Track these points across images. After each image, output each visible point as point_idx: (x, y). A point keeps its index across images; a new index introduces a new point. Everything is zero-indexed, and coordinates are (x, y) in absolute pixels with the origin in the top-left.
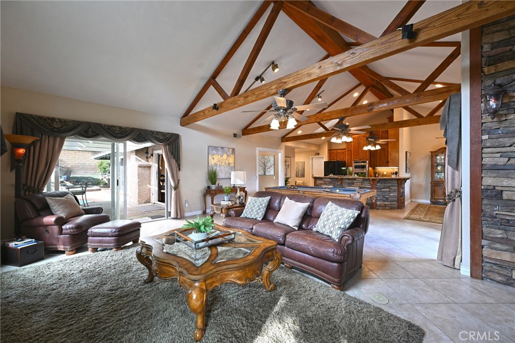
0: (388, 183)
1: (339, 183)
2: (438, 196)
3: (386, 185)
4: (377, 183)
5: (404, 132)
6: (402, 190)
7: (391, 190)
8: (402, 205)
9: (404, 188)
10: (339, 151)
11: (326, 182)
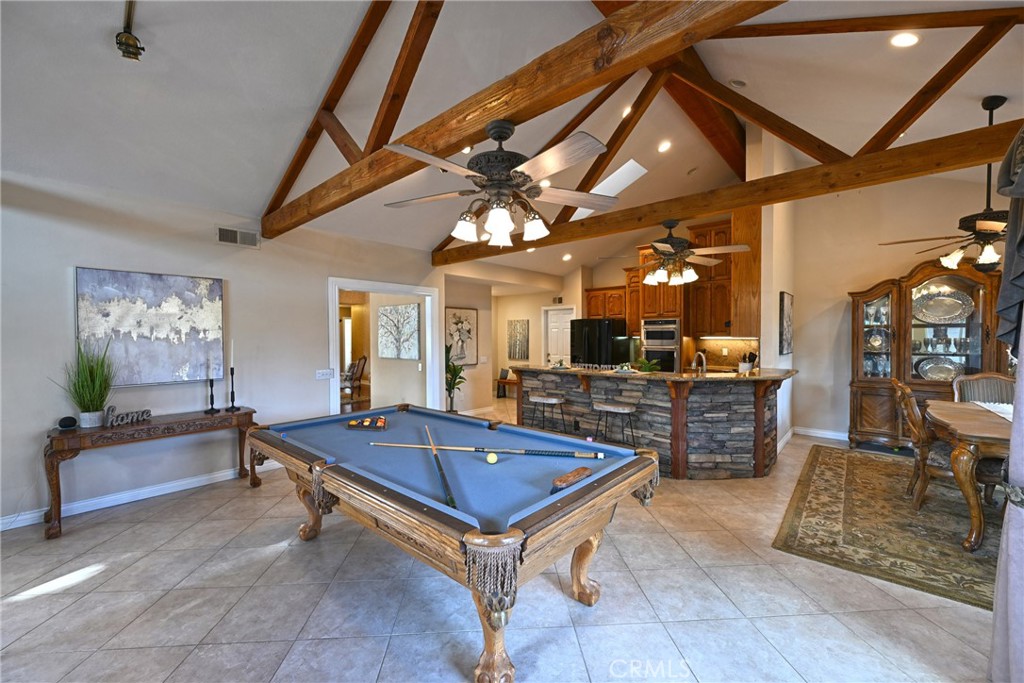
0: (723, 394)
1: (580, 390)
2: (871, 425)
3: (720, 399)
4: (691, 393)
5: (777, 217)
6: (768, 415)
7: (734, 417)
8: (767, 462)
9: (773, 407)
10: (610, 293)
11: (548, 385)
